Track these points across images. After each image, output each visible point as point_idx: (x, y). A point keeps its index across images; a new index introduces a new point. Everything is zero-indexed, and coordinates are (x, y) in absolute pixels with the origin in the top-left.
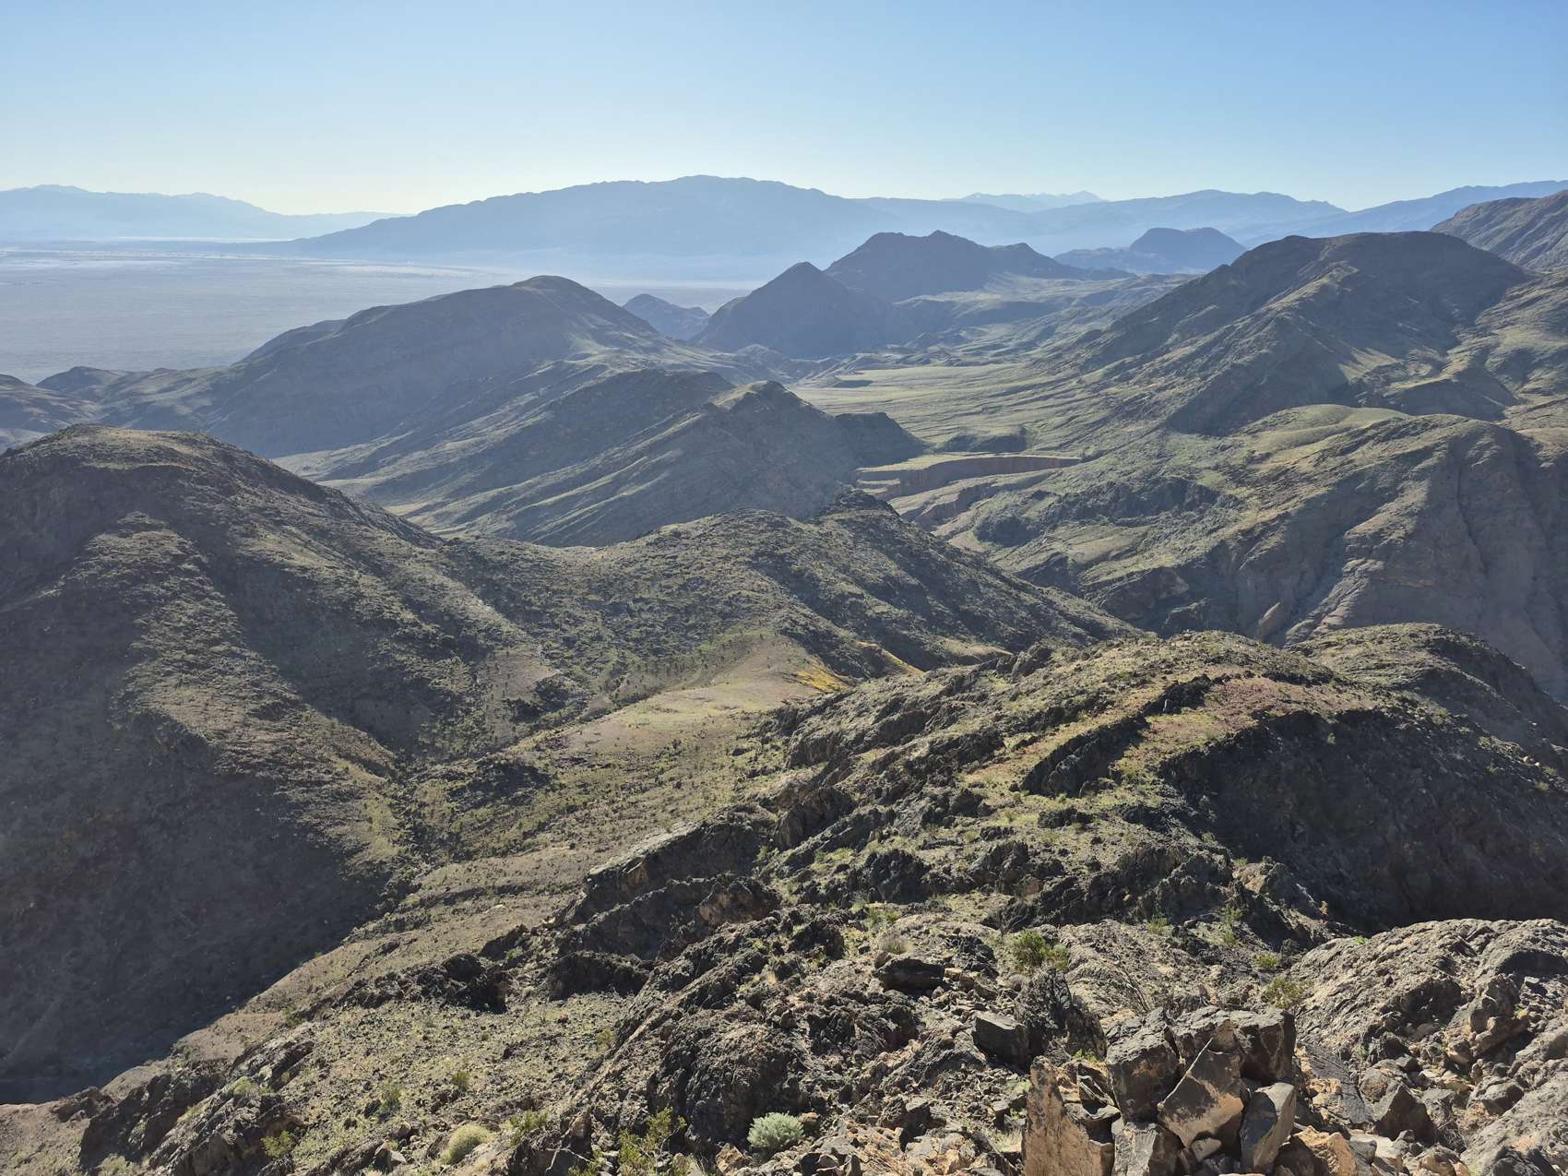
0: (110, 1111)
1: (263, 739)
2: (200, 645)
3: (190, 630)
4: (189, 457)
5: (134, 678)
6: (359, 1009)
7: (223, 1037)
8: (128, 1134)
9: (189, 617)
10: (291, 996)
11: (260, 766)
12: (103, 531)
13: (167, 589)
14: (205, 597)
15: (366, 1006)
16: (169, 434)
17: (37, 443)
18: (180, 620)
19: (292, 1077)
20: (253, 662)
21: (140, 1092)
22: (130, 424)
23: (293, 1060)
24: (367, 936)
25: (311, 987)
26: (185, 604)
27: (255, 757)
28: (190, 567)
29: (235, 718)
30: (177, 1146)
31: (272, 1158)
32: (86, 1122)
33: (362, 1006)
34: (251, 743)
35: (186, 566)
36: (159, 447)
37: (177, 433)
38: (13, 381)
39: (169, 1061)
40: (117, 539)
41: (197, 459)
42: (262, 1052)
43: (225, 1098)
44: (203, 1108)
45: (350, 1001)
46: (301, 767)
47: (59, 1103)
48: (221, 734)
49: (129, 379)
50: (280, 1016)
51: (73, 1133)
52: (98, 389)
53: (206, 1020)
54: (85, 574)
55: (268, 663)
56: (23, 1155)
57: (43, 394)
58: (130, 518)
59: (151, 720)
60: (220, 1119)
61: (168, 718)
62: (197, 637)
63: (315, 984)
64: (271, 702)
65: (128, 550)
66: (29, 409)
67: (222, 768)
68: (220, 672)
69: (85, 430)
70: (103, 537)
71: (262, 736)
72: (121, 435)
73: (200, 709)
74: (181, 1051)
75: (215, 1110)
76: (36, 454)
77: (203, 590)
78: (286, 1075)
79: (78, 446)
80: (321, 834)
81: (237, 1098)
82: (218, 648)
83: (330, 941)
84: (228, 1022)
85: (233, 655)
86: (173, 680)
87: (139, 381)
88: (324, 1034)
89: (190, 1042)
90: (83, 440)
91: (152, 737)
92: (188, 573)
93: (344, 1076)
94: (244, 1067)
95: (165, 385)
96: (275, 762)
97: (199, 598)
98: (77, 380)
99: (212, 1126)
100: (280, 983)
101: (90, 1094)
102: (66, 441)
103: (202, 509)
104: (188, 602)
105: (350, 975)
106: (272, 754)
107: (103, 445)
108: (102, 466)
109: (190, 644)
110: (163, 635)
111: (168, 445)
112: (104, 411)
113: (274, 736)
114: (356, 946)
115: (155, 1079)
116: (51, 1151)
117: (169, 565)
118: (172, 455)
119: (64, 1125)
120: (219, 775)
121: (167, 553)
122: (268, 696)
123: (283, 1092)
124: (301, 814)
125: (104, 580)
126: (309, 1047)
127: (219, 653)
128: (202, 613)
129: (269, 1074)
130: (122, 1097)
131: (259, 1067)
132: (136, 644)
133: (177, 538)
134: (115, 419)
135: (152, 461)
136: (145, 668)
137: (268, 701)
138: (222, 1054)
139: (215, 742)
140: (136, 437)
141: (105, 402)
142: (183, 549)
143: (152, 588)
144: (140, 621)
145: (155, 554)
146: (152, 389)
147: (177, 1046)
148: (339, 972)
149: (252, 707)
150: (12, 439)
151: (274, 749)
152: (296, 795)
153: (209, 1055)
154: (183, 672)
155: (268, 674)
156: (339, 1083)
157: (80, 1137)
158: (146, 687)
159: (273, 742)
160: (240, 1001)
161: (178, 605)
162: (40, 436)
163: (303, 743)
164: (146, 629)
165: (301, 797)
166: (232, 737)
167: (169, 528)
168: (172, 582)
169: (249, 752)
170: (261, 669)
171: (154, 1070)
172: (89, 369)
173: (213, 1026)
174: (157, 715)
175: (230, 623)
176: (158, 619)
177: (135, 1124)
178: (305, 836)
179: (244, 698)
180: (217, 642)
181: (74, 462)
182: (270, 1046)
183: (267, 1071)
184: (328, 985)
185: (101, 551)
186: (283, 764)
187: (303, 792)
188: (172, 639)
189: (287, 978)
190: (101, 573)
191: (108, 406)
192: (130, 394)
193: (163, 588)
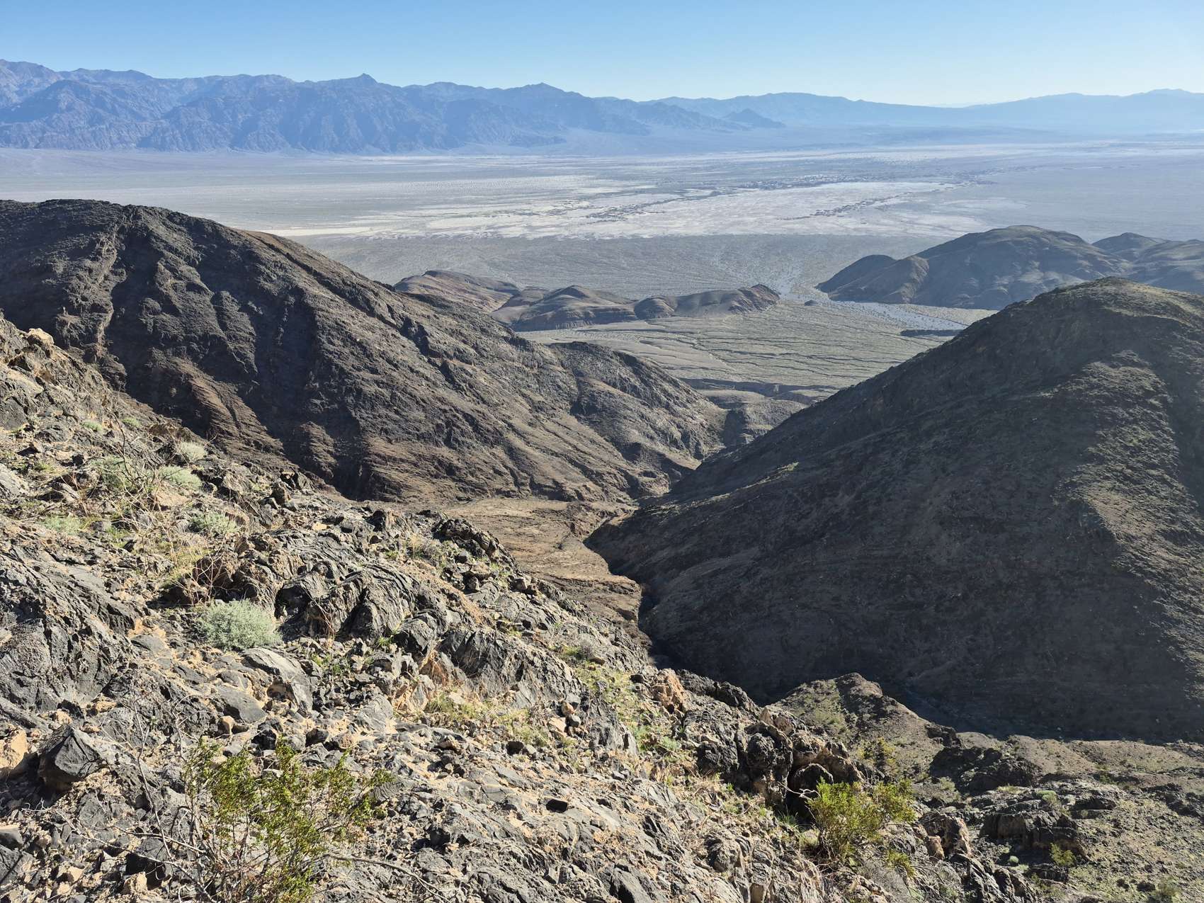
0: (957, 750)
1: (1162, 556)
2: (1140, 465)
3: (1136, 451)
4: (1191, 314)
5: (1081, 472)
6: (1164, 806)
7: (1045, 753)
8: (962, 772)
9: (1140, 441)
10: (1106, 757)
11: (1152, 575)
12: (1101, 359)
13: (1131, 414)
14: (1157, 429)
15: (1172, 807)
16: (1180, 293)
17: (1077, 287)
18: (1131, 441)
19: (1088, 817)
20: (1178, 492)
21: (979, 751)
22: (1152, 281)
23: (1094, 805)
24: (1189, 752)
25: (1125, 761)
26: (1140, 430)
27: (1150, 566)
28: (1156, 402)
29: (1146, 530)
30: (992, 803)
31: (1053, 861)
32: (941, 747)
33: (1167, 804)
34: (1149, 555)
35: (1152, 401)
36: (1168, 303)
37: (1186, 294)
38: (1078, 240)
39: (1003, 744)
40: (1107, 368)
41: (1196, 318)
42: (1073, 784)
43: (1036, 796)
44: (1018, 791)
45: (1158, 794)
46: (1186, 591)
47: (932, 725)
48: (1129, 538)
49: (1166, 245)
50: (1093, 767)
51: (934, 748)
52: (1136, 252)
53: (1039, 735)
54: (1075, 388)
55: (1191, 498)
56: (902, 740)
57: (1094, 251)
58: (1123, 354)
59: (1080, 507)
60: (1026, 807)
61: (1094, 511)
62: (1140, 458)
63: (1129, 761)
64: (1180, 529)
65: (1112, 377)
66: (1080, 261)
67: (1120, 563)
68: (1147, 491)
69: (1115, 282)
70: (1098, 364)
71: (1161, 552)
72: (1141, 289)
73: (1120, 513)
74: (1014, 743)
75: (1025, 799)
76: (1074, 294)
77: (1158, 423)
78: (1085, 812)
79: (1106, 293)
80: (1182, 651)
81: (1043, 803)
82: (1153, 472)
83: (1156, 737)
84: (1053, 745)
85: (1164, 481)
86: (1108, 484)
87: (1172, 248)
88: (1126, 804)
89: (1021, 742)
90: (1111, 289)
91: (1077, 519)
92: (1153, 407)
93: (1131, 846)
94: (1056, 785)
95: (1193, 254)
96: (1165, 577)
97: (1153, 429)
98: (1124, 244)
99: (1019, 808)
100: (1102, 743)
101: (950, 731)
102: (1098, 289)
103: (1184, 359)
104: (1143, 429)
105: (1162, 773)
106: (1165, 570)
107: (1125, 295)
108: (1118, 311)
109: (1132, 461)
110: (1115, 448)
111: (1176, 302)
112: (1135, 269)
113: (1172, 557)
114: (1177, 755)
115: (991, 750)
116: (917, 749)
117: (1138, 397)
118: (1177, 311)
119: (929, 740)
120: (1115, 568)
121: (1142, 387)
122: (1179, 524)
123: (1079, 822)
124: (1170, 627)
125: (1087, 395)
126: (1111, 806)
127: (1152, 476)
128: (1151, 441)
129: (1073, 803)
130: (967, 746)
131: (1067, 793)
132: (1091, 449)
133: (1153, 377)
134: (1141, 276)
135: (1159, 314)
136: (1091, 469)
137: (1178, 527)
138: (1039, 764)
139: (1122, 542)
140: (1152, 292)
141: (1138, 262)
142: (1156, 388)
143: (1120, 411)
144: (1101, 433)
145: (1132, 386)
146: (1181, 255)
147: (1012, 738)
148: (1153, 765)
149: (1164, 527)
150: (1061, 281)
151: (1168, 567)
152: (1171, 610)
153: (1031, 758)
154: (1118, 480)
155: (1187, 506)
156: (1124, 848)
157: (935, 753)
158: (1087, 483)
159: (1170, 562)
160: (1067, 736)
161: (1134, 429)
162: (1080, 281)
163: (1195, 573)
164: (1103, 440)
165: (1175, 615)
166: (1138, 543)
167: (1151, 368)
168: (1137, 410)
169: (1146, 560)
170: (1182, 500)
171: (992, 743)
172: (1136, 236)
173: (1041, 741)
174: (1087, 505)
175: (1171, 456)
176: (1115, 435)
177: (968, 769)
178: (1167, 647)
179: (1159, 518)
180: (1154, 467)
181: (1098, 304)
182: (1081, 783)
183: (1072, 800)
184: (1139, 769)
185: (1092, 374)
186: (1171, 582)
187: (1180, 611)
188: (1119, 453)
189: (1108, 743)
190: (1087, 389)
191: (1139, 265)
192: (1161, 258)
193: (1128, 413)
